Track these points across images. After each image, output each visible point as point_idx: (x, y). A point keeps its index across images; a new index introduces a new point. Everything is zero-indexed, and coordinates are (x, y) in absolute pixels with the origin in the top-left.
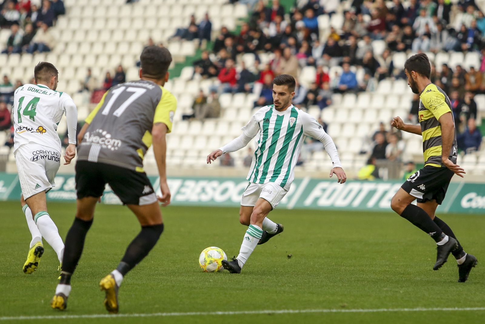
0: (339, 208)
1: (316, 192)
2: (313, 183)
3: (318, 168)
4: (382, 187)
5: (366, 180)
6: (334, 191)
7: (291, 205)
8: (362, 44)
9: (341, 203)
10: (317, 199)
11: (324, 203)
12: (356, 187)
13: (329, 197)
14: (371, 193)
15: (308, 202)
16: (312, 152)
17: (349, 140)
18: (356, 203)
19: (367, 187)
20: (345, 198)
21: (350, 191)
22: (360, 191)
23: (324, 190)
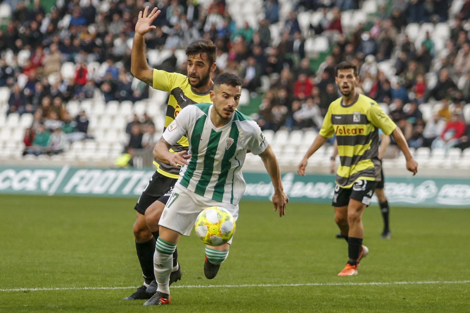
0: (97, 194)
1: (75, 180)
2: (72, 171)
3: (77, 158)
4: (136, 175)
5: (121, 168)
6: (91, 179)
7: (52, 191)
8: (118, 42)
9: (98, 189)
10: (75, 186)
11: (82, 189)
12: (111, 174)
13: (87, 184)
14: (126, 181)
15: (68, 189)
16: (71, 142)
17: (106, 131)
18: (113, 190)
19: (123, 175)
20: (102, 184)
21: (106, 179)
22: (115, 179)
23: (82, 178)
